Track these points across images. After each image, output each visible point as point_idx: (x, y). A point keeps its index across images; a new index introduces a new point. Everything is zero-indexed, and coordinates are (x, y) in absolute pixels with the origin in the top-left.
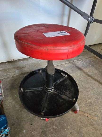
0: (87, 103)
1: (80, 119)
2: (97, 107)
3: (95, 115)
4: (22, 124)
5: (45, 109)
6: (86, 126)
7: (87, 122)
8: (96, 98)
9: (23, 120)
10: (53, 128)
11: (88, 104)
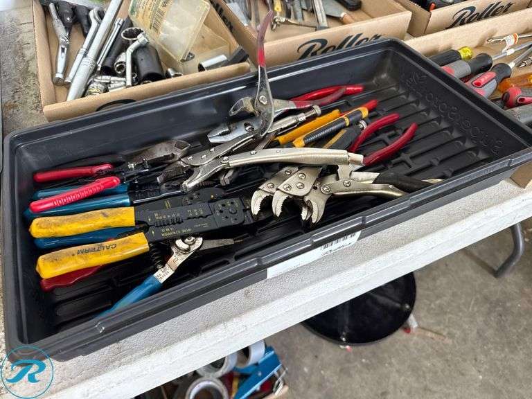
0: (432, 308)
1: (416, 343)
2: (453, 316)
3: (449, 334)
4: (297, 356)
5: (346, 327)
6: (428, 357)
7: (430, 350)
8: (454, 295)
9: (297, 349)
10: (362, 363)
11: (435, 310)
